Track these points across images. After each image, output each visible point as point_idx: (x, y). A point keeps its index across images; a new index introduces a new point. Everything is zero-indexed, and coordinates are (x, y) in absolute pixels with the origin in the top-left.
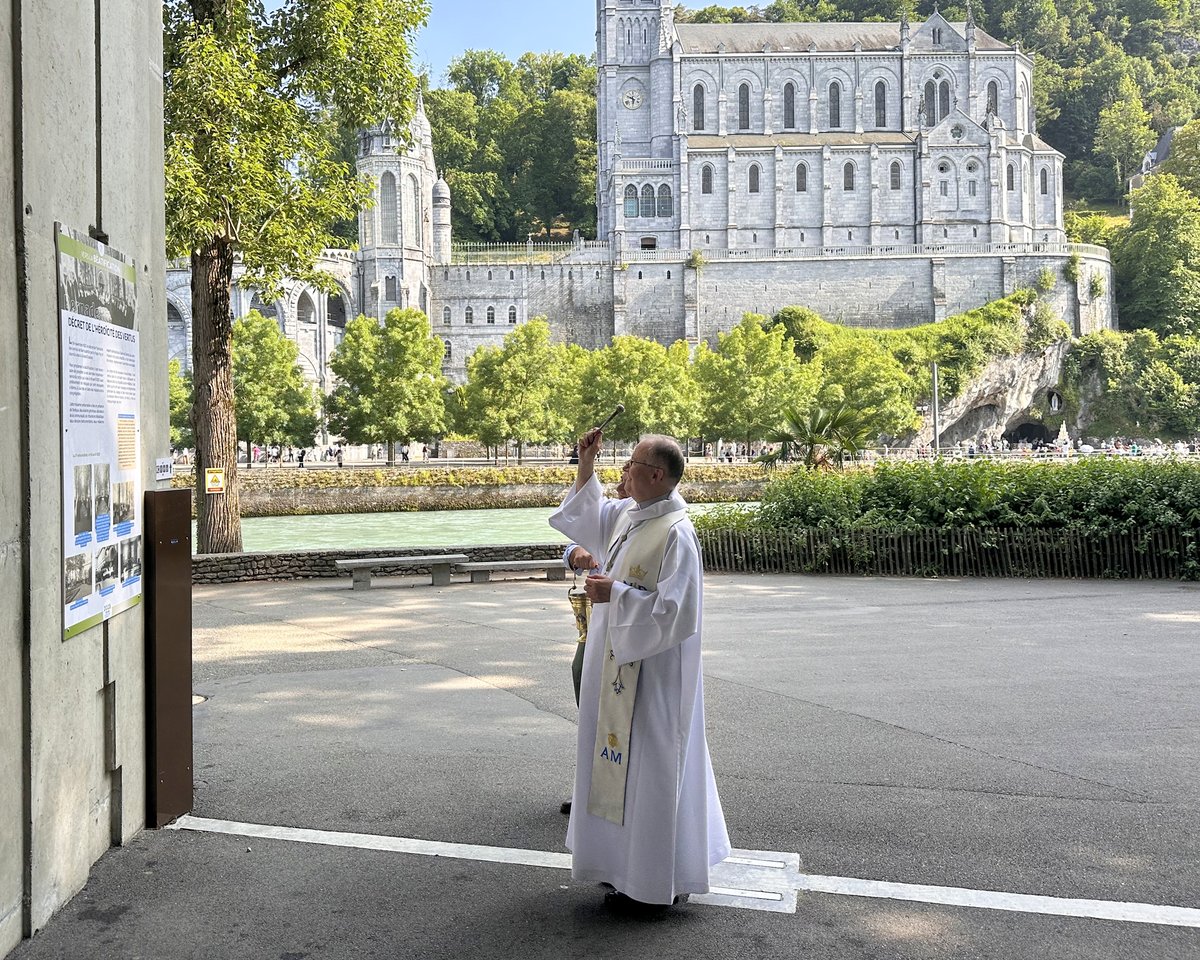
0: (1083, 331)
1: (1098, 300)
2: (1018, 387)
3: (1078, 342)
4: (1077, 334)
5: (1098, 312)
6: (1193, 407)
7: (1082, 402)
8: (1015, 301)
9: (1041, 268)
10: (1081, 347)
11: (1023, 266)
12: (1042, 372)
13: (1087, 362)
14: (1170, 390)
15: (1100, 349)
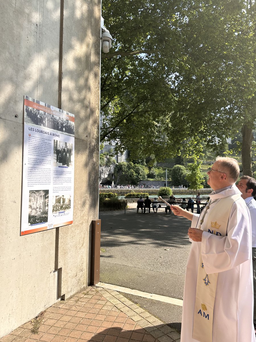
0: (119, 162)
1: (123, 155)
2: (104, 173)
3: (117, 164)
4: (117, 162)
5: (123, 158)
6: (137, 178)
7: (118, 177)
8: (104, 155)
9: (110, 148)
10: (118, 165)
11: (107, 147)
12: (110, 170)
13: (119, 168)
14: (133, 175)
15: (122, 166)
